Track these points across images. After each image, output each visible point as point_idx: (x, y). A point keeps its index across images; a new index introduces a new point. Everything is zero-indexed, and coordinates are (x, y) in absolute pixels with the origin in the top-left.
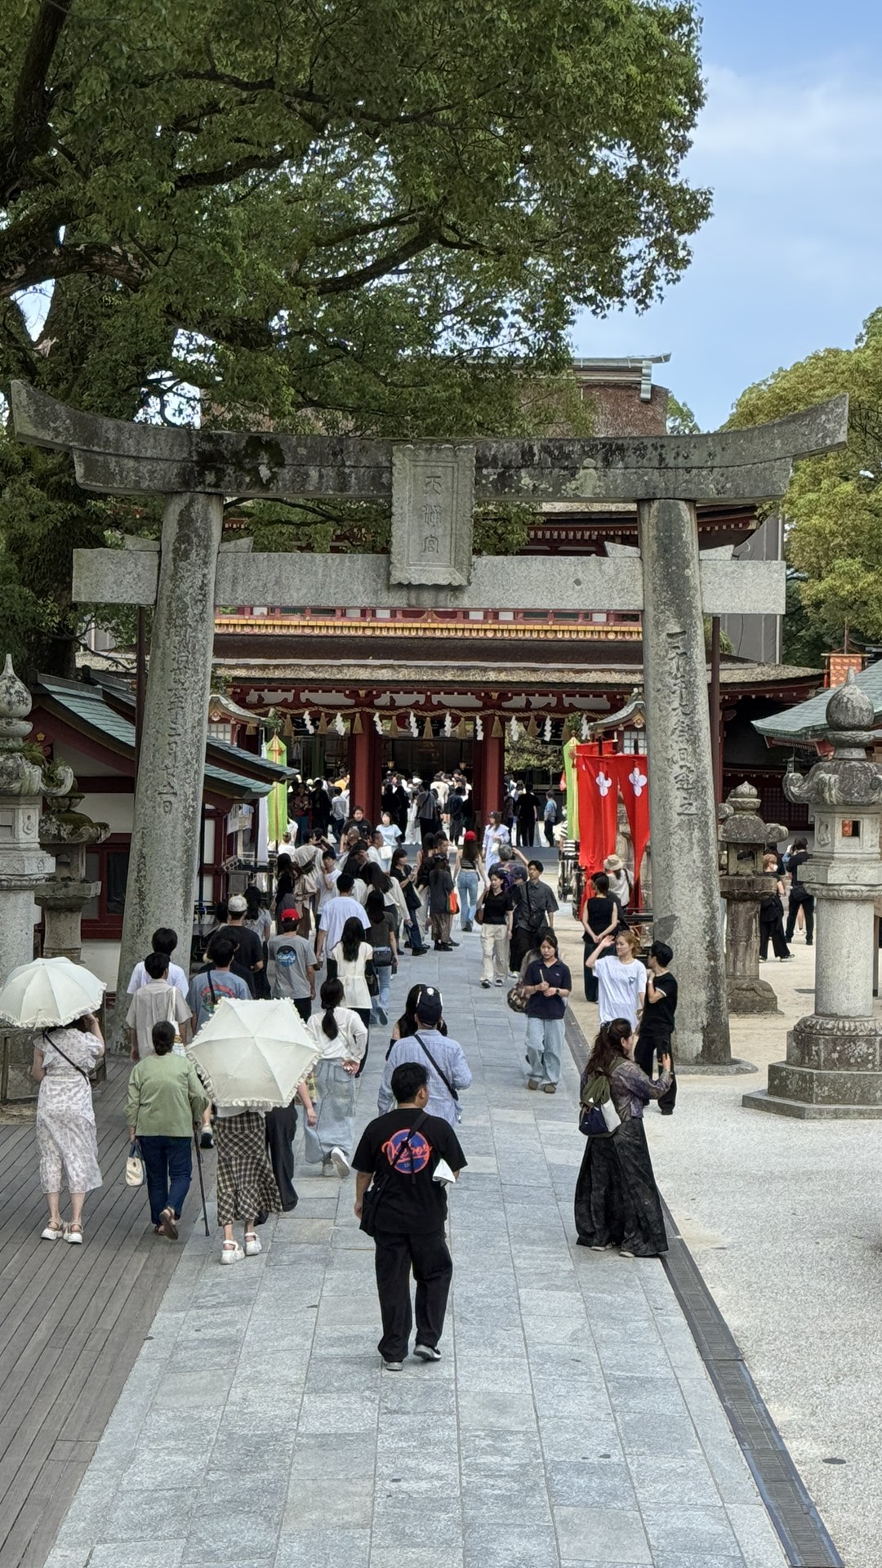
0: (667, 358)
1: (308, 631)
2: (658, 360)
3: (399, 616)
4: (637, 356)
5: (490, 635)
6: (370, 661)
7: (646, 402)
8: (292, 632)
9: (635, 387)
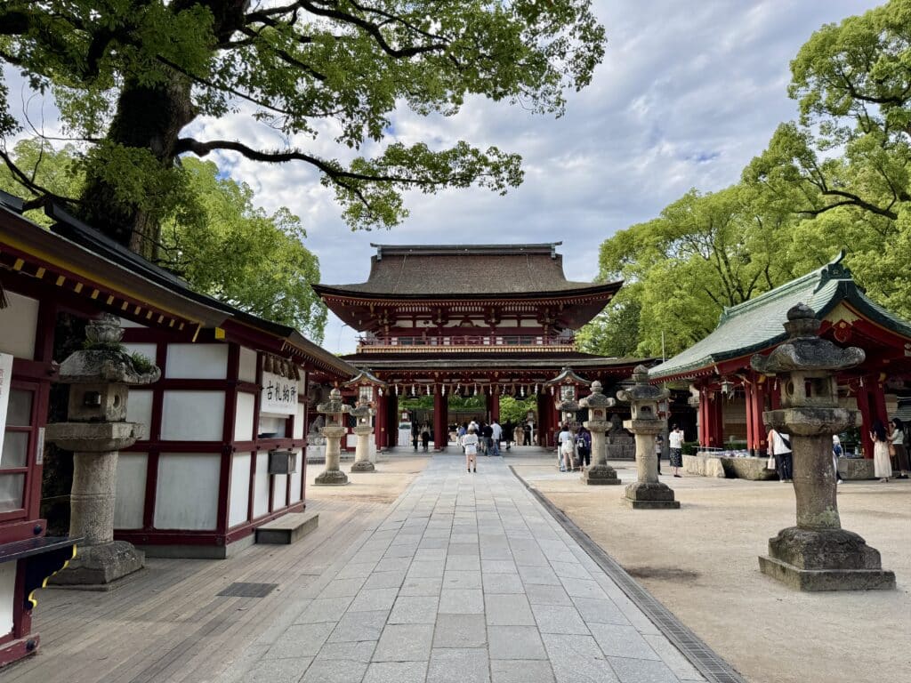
0: (561, 243)
1: (413, 351)
2: (557, 244)
3: (453, 344)
4: (549, 242)
5: (493, 351)
6: (440, 360)
7: (553, 259)
8: (406, 351)
9: (549, 254)
